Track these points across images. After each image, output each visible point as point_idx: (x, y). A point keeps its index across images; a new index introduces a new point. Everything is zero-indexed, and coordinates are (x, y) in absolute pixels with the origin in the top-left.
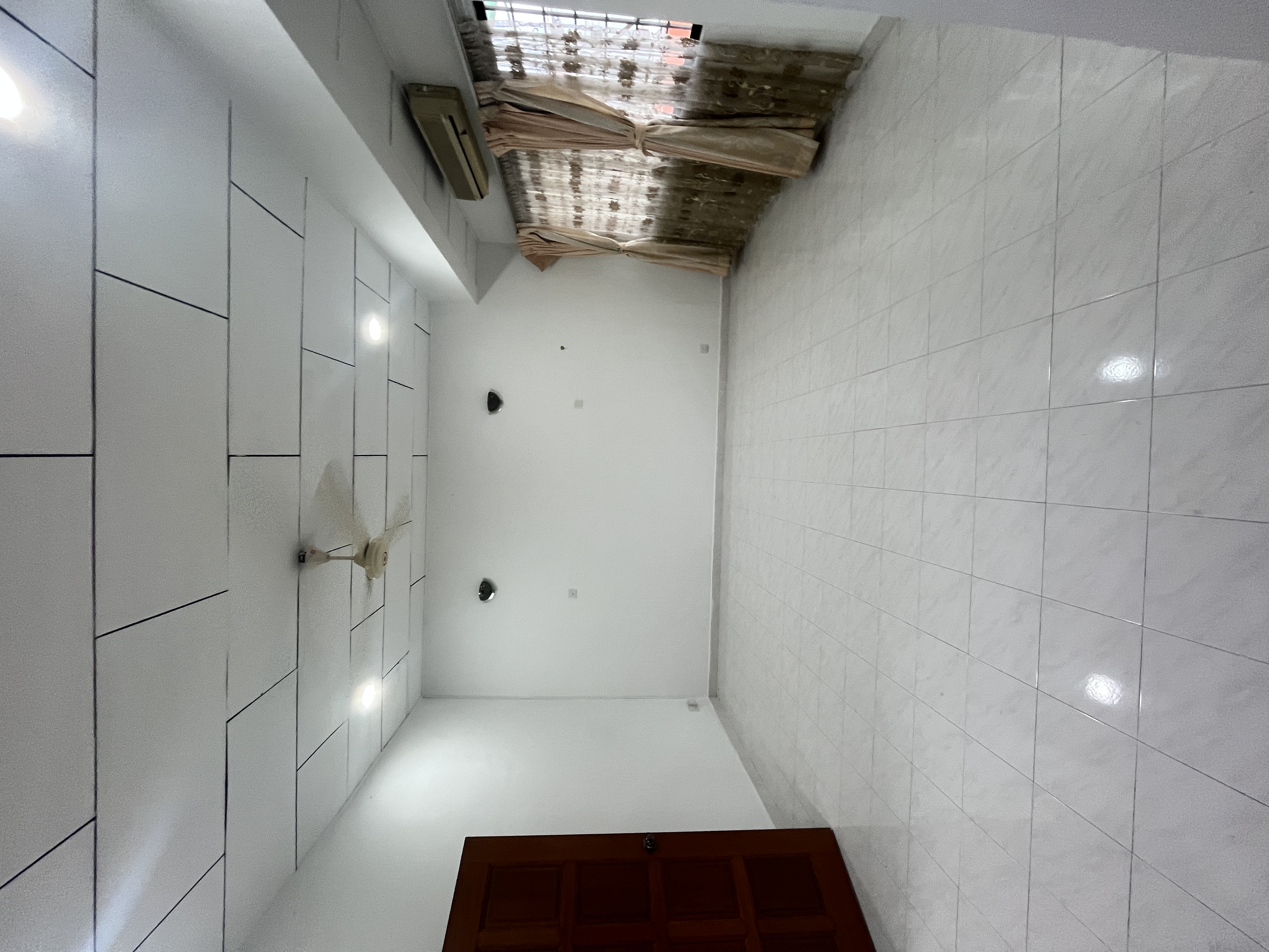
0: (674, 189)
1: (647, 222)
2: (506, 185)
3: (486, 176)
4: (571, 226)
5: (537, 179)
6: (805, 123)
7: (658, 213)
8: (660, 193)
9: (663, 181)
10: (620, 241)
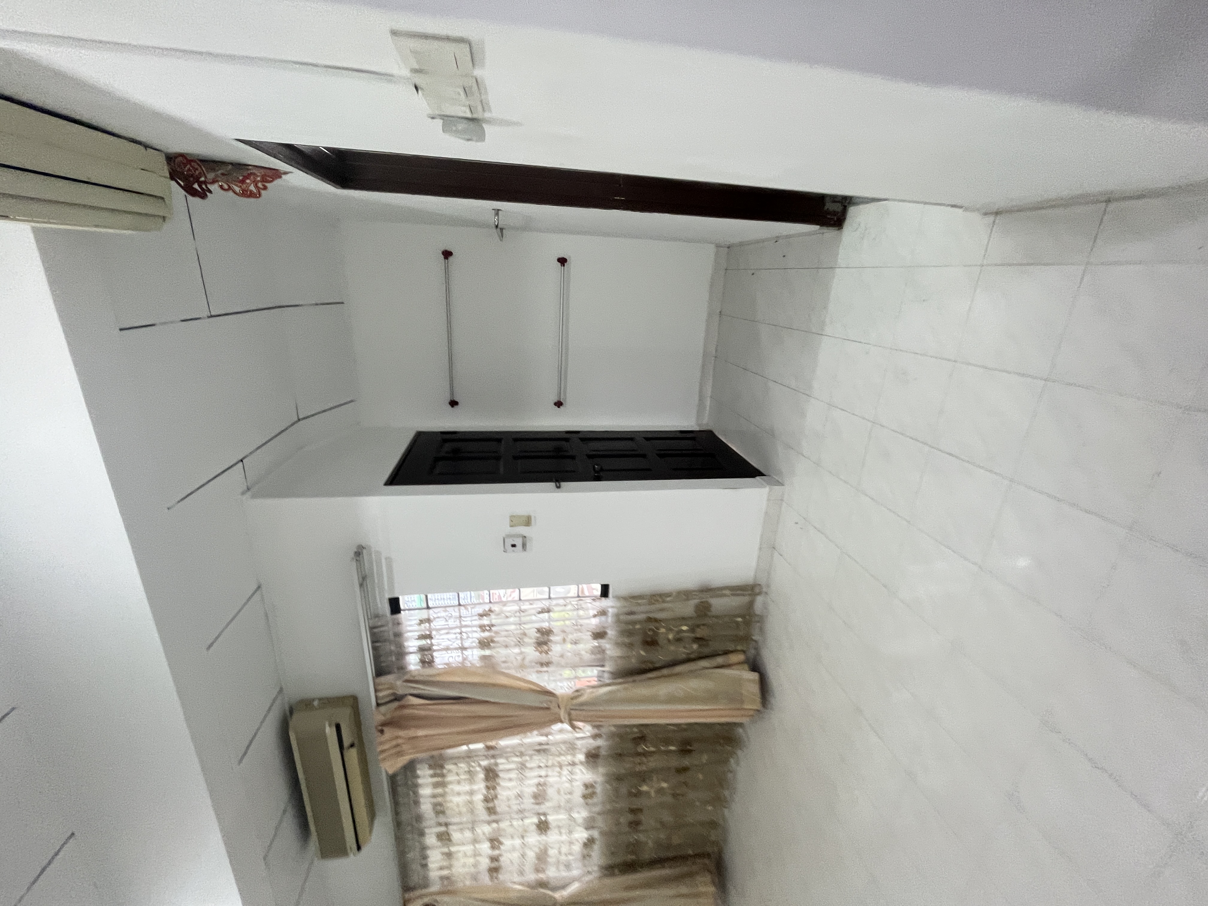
0: (616, 779)
1: (589, 843)
2: (398, 824)
3: (372, 815)
4: (486, 879)
5: (440, 804)
6: (735, 658)
7: (600, 822)
8: (599, 789)
9: (601, 770)
10: (555, 889)
